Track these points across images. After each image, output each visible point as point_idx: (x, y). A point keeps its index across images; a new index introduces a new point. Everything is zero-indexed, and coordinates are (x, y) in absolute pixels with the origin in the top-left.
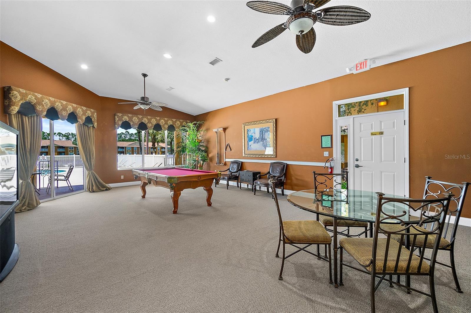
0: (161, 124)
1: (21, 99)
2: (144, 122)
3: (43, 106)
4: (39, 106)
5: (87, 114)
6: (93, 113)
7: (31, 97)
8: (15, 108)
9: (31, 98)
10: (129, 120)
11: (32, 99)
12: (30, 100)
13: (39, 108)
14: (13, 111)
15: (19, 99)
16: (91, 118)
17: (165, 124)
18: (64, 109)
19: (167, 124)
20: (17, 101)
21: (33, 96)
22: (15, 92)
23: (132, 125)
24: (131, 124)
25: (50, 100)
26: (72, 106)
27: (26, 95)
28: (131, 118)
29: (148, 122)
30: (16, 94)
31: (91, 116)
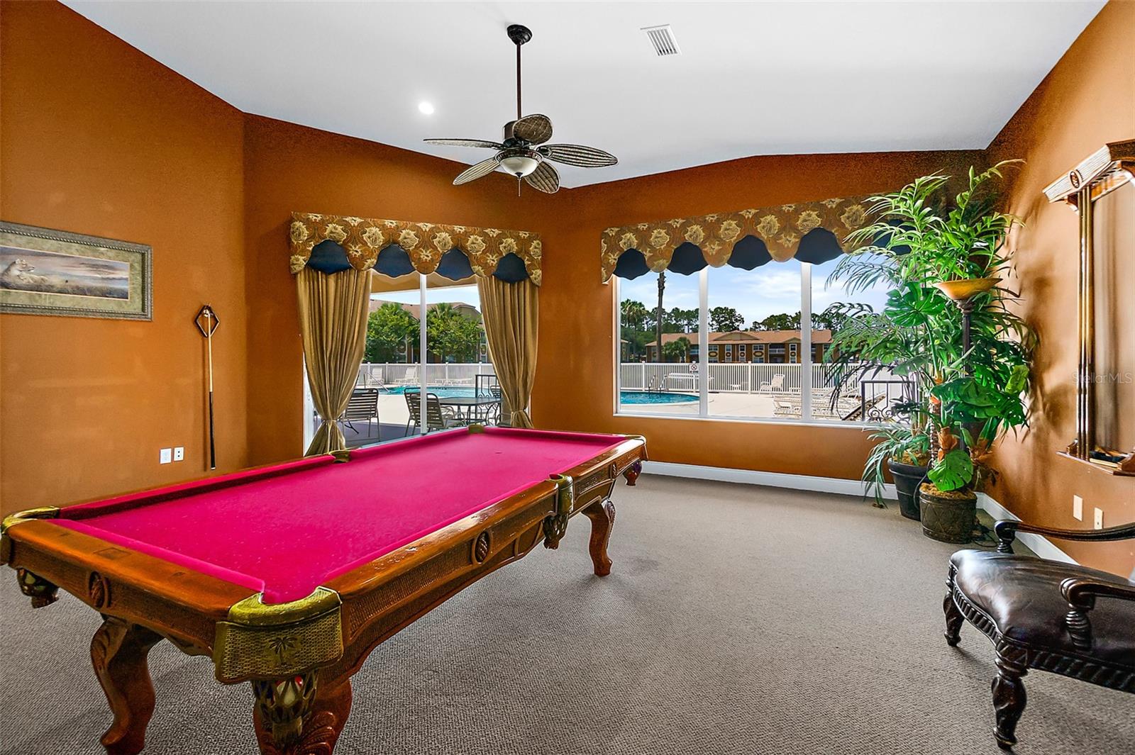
0: (764, 236)
1: (311, 238)
2: (690, 241)
3: (365, 244)
4: (355, 247)
5: (505, 247)
6: (524, 244)
7: (335, 228)
8: (298, 260)
9: (334, 230)
10: (638, 245)
11: (337, 231)
12: (331, 234)
13: (356, 251)
14: (295, 267)
15: (306, 238)
16: (520, 258)
17: (782, 230)
18: (426, 241)
19: (795, 229)
20: (301, 242)
21: (339, 225)
22: (298, 224)
23: (650, 257)
24: (647, 254)
25: (383, 228)
26: (452, 233)
27: (324, 223)
28: (644, 238)
29: (706, 239)
30: (300, 227)
31: (519, 251)
